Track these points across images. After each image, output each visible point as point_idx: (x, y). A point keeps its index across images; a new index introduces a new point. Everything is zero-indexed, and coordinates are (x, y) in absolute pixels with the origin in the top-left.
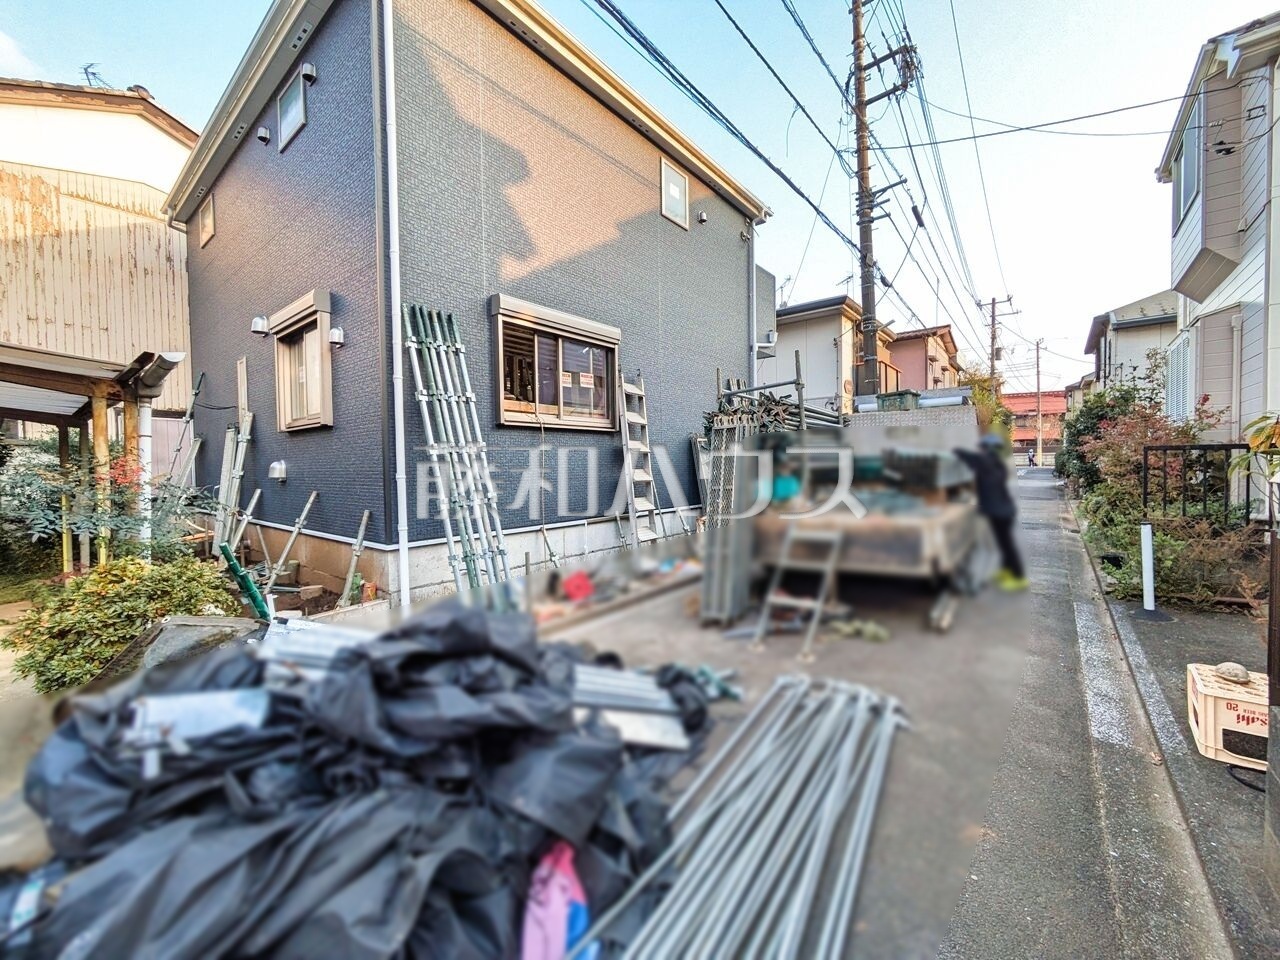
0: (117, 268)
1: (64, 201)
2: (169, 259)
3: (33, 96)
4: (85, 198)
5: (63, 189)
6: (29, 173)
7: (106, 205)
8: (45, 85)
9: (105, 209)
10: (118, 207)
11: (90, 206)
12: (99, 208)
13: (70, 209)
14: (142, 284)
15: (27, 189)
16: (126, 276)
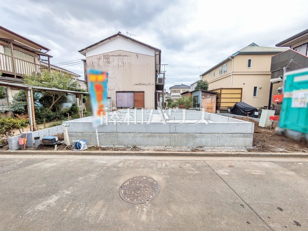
0: (116, 67)
1: (111, 57)
2: (123, 63)
3: (106, 41)
4: (113, 56)
5: (110, 55)
6: (107, 54)
7: (116, 56)
8: (107, 38)
9: (115, 57)
10: (117, 56)
11: (113, 57)
12: (114, 57)
13: (111, 58)
14: (119, 69)
15: (106, 57)
16: (118, 68)
